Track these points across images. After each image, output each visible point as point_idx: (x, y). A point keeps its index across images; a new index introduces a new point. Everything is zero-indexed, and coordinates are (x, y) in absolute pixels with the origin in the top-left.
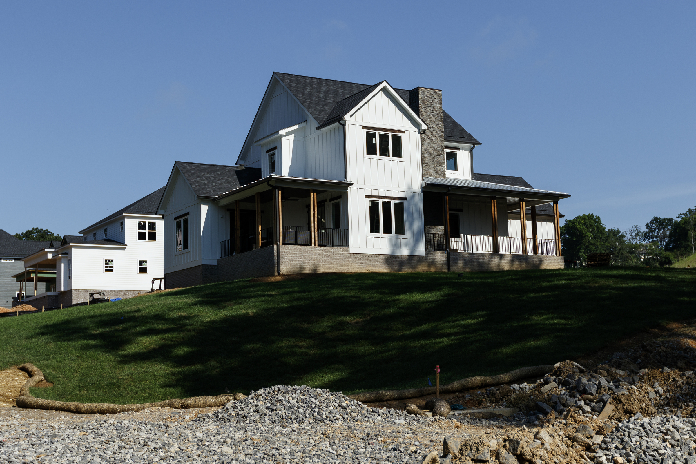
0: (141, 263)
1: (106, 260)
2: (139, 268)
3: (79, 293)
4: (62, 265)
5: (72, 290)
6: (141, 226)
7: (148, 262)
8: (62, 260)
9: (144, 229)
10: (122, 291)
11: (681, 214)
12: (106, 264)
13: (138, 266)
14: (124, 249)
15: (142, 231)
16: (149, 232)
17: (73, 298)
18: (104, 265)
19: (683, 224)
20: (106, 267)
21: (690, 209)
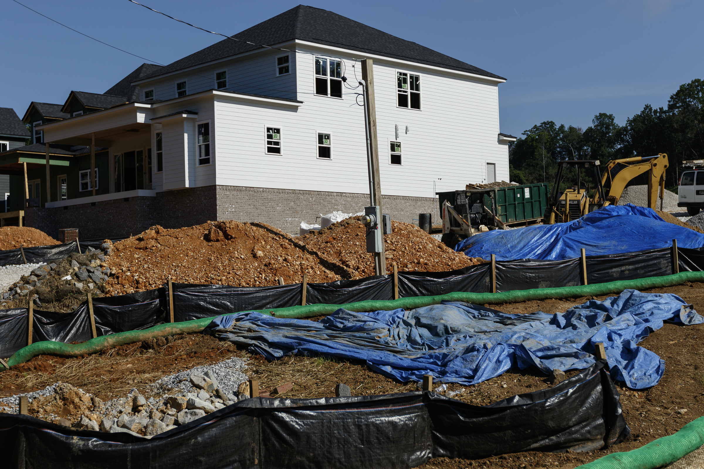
0: (322, 138)
1: (269, 129)
2: (319, 147)
3: (228, 193)
4: (186, 135)
5: (215, 186)
6: (320, 69)
7: (332, 137)
8: (186, 125)
9: (325, 74)
10: (294, 191)
11: (526, 131)
12: (270, 136)
13: (315, 146)
14: (295, 109)
15: (321, 77)
16: (331, 80)
17: (218, 202)
18: (267, 140)
19: (530, 142)
20: (269, 143)
21: (536, 125)
